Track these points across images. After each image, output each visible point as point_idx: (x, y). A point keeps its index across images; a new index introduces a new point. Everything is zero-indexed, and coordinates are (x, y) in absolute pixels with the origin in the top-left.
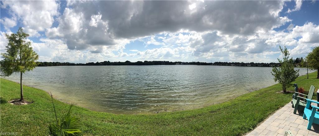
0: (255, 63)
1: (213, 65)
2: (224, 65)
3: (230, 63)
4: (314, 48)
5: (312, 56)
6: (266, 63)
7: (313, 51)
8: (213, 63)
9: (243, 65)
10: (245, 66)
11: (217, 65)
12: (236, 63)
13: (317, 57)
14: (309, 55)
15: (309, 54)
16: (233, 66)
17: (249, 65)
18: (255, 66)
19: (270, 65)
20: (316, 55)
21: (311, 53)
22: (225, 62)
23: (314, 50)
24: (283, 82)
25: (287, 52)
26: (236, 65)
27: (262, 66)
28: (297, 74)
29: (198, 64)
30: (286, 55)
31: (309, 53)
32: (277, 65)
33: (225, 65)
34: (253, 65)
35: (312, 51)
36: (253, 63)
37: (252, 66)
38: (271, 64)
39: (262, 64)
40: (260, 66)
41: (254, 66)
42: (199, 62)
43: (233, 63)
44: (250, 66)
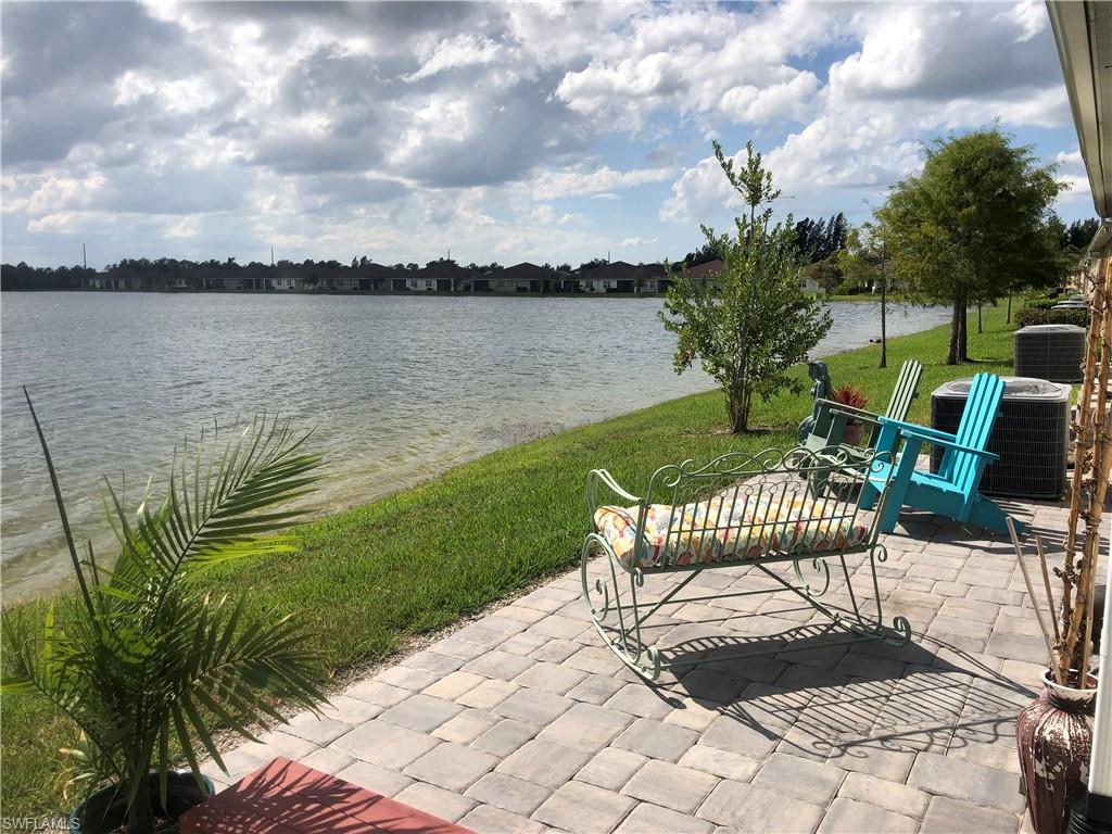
0: (463, 262)
2: (210, 288)
3: (256, 268)
4: (935, 148)
5: (917, 204)
6: (554, 266)
7: (928, 166)
9: (370, 279)
10: (386, 292)
12: (308, 263)
13: (951, 209)
14: (896, 201)
15: (897, 191)
16: (291, 291)
17: (422, 284)
18: (467, 292)
19: (583, 283)
20: (944, 197)
21: (914, 181)
22: (213, 264)
23: (939, 162)
24: (729, 368)
25: (764, 182)
26: (313, 280)
27: (521, 292)
28: (818, 318)
30: (754, 199)
31: (902, 185)
32: (641, 284)
34: (448, 279)
35: (922, 166)
36: (450, 263)
37: (444, 289)
38: (594, 269)
39: (525, 269)
40: (510, 285)
41: (457, 294)
43: (285, 269)
44: (429, 292)
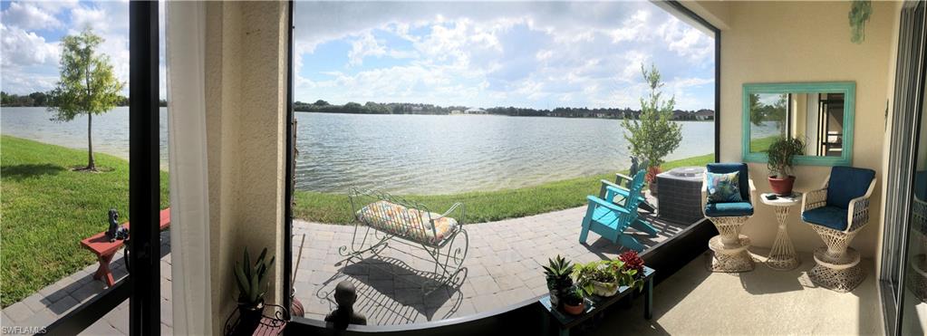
1: (552, 116)
2: (579, 116)
8: (551, 110)
11: (562, 116)
29: (512, 112)
33: (582, 116)
42: (515, 107)
